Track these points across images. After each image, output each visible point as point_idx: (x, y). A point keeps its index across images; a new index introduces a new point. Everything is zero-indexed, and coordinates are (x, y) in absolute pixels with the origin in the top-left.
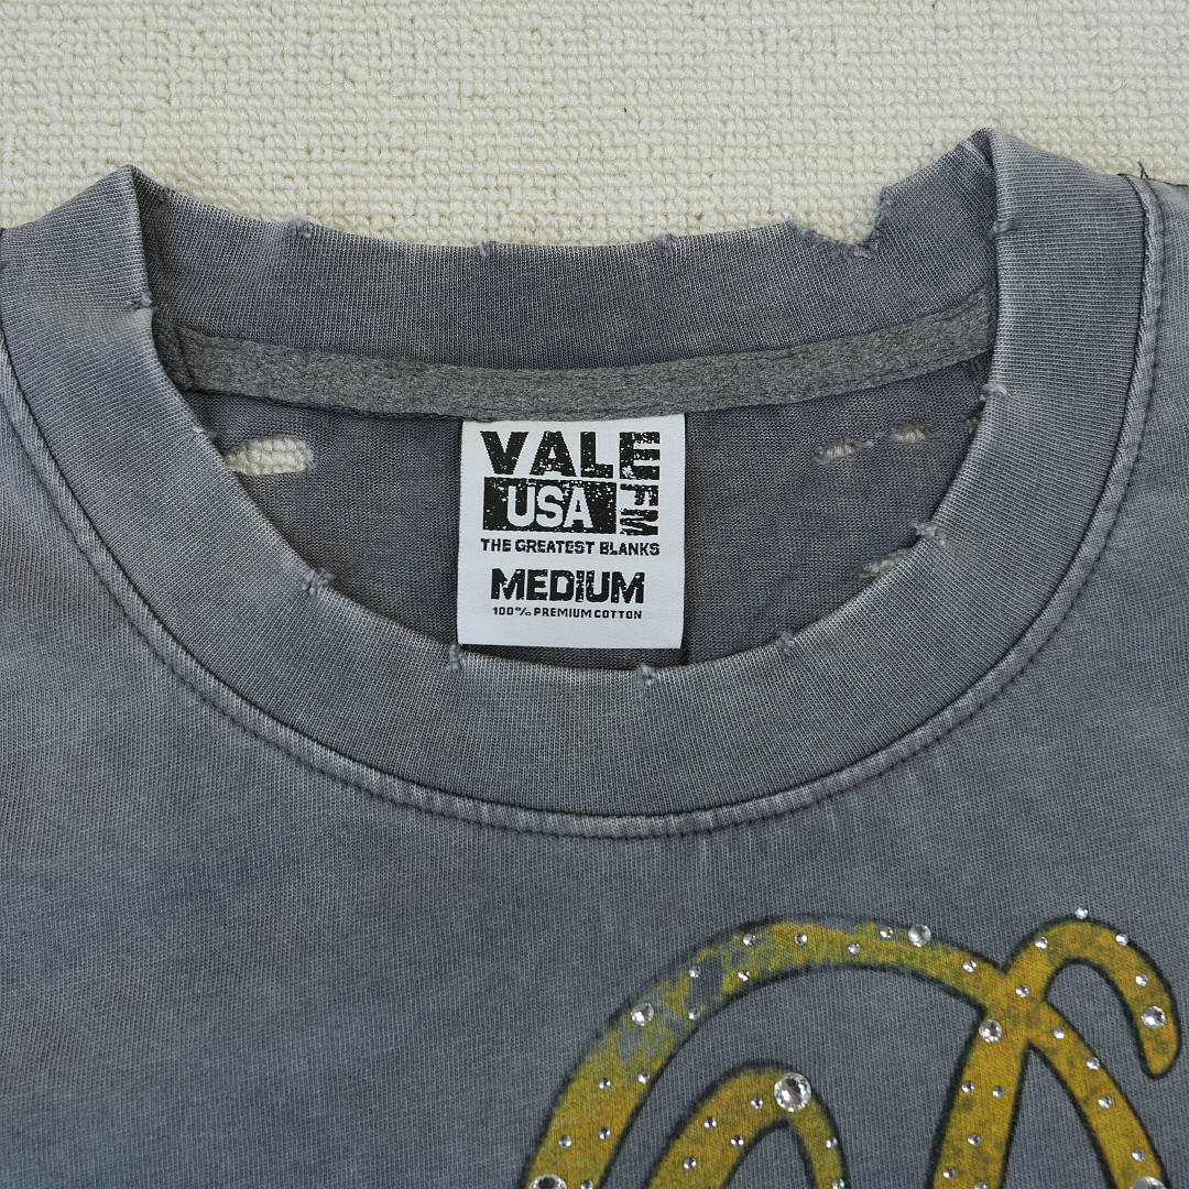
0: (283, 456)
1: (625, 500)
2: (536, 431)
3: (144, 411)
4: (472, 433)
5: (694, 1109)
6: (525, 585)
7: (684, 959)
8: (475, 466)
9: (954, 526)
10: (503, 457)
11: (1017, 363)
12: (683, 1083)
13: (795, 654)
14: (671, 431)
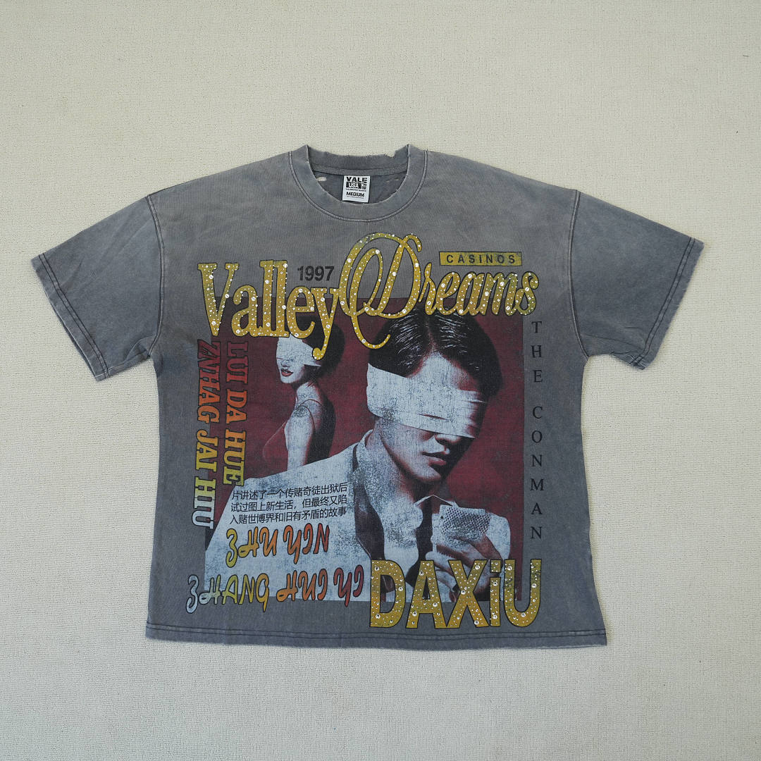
0: (323, 179)
1: (362, 185)
2: (353, 177)
3: (308, 172)
4: (345, 177)
5: (366, 252)
6: (351, 194)
7: (366, 236)
8: (345, 180)
9: (401, 190)
10: (349, 180)
11: (410, 172)
12: (365, 249)
13: (380, 204)
14: (369, 178)
